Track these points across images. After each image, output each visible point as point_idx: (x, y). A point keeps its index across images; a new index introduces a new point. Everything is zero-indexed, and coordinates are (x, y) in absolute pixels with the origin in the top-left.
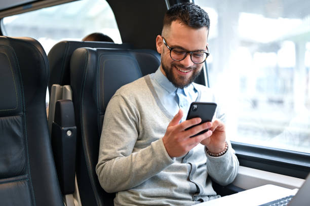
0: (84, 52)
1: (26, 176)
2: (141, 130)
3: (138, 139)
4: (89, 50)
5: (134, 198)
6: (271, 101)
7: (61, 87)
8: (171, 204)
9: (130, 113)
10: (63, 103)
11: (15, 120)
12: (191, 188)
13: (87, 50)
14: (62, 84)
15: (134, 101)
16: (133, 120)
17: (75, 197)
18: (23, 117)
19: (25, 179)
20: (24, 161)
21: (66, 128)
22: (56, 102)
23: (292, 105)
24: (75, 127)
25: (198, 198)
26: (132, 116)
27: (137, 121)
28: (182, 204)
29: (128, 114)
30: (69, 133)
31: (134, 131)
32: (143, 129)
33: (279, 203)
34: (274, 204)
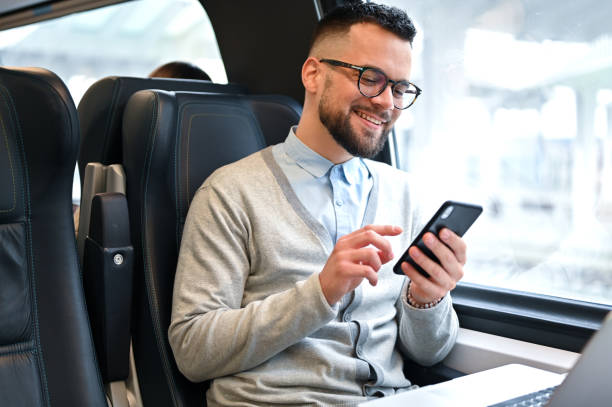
0: (150, 99)
1: (32, 344)
2: (253, 253)
3: (251, 274)
4: (160, 94)
5: (245, 389)
6: (527, 206)
7: (104, 168)
8: (319, 403)
9: (231, 221)
10: (106, 200)
11: (10, 233)
12: (359, 370)
13: (155, 93)
14: (107, 162)
15: (238, 198)
16: (237, 234)
17: (129, 386)
18: (26, 225)
19: (28, 350)
20: (27, 315)
21: (112, 250)
22: (93, 196)
23: (569, 212)
24: (131, 248)
25: (374, 391)
26: (235, 227)
27: (246, 237)
28: (342, 402)
29: (228, 223)
30: (118, 260)
31: (241, 256)
32: (258, 253)
33: (532, 400)
34: (523, 403)
